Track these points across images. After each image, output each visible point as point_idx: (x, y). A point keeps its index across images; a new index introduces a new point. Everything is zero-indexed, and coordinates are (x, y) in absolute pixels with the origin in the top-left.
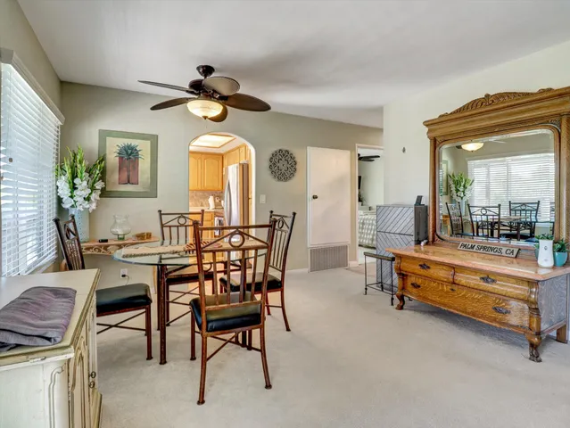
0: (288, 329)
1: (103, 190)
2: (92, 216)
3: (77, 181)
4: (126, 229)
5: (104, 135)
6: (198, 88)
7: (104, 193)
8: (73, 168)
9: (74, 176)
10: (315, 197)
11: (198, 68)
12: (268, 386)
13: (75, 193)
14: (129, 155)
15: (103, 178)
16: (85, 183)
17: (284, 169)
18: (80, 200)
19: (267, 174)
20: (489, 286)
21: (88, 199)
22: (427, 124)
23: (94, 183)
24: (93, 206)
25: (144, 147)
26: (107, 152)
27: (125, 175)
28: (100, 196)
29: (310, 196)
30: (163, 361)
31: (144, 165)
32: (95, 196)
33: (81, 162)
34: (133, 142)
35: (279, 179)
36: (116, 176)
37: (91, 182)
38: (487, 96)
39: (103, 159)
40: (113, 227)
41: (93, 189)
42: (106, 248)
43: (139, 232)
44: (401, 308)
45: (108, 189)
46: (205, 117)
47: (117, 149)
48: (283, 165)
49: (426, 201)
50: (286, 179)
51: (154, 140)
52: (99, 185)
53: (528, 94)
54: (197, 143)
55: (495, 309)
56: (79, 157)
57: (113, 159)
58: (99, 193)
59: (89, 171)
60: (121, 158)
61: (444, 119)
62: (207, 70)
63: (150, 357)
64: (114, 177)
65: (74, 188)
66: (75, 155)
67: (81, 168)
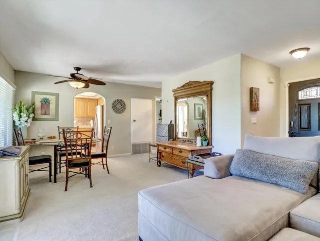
0: (109, 173)
1: (33, 117)
2: (28, 129)
3: (22, 114)
4: (44, 134)
5: (34, 93)
6: (74, 77)
7: (34, 119)
8: (20, 108)
9: (21, 112)
10: (134, 121)
11: (74, 68)
12: (91, 187)
13: (21, 119)
14: (46, 103)
15: (33, 112)
16: (25, 115)
17: (119, 108)
18: (24, 122)
19: (111, 110)
20: (180, 154)
21: (26, 121)
22: (174, 91)
23: (30, 114)
24: (29, 125)
25: (52, 99)
26: (36, 101)
27: (44, 111)
28: (32, 120)
29: (132, 120)
30: (55, 182)
31: (52, 107)
32: (30, 120)
33: (23, 106)
34: (48, 97)
35: (117, 113)
36: (39, 112)
37: (28, 114)
38: (190, 82)
39: (33, 104)
40: (38, 133)
41: (29, 117)
42: (34, 142)
43: (50, 136)
44: (160, 166)
45: (36, 117)
46: (77, 88)
47: (40, 100)
48: (119, 106)
49: (173, 123)
50: (120, 113)
51: (57, 95)
52: (32, 116)
53: (200, 82)
54: (82, 94)
55: (182, 162)
56: (22, 104)
57: (38, 104)
58: (32, 119)
59: (27, 109)
60: (42, 104)
61: (178, 89)
62: (78, 69)
63: (50, 181)
64: (38, 112)
65: (20, 117)
66: (21, 103)
67: (23, 108)
